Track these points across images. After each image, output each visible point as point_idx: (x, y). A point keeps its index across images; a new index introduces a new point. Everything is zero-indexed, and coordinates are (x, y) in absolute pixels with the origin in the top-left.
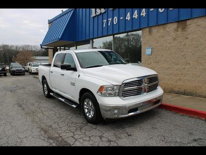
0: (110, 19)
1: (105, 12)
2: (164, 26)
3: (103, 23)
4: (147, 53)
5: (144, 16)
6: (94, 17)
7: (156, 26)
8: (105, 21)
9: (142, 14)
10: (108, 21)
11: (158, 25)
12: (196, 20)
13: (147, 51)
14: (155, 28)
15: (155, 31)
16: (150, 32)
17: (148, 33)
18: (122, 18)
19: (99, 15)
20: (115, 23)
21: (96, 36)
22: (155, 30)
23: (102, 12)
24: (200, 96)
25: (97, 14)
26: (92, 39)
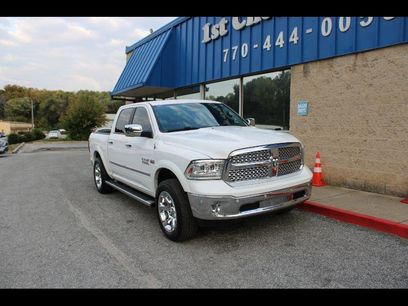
0: (235, 48)
1: (226, 35)
2: (330, 62)
3: (222, 54)
4: (300, 111)
5: (296, 42)
6: (207, 43)
7: (316, 61)
8: (226, 51)
9: (291, 40)
10: (231, 52)
11: (320, 60)
12: (387, 51)
13: (298, 108)
14: (314, 64)
15: (315, 70)
16: (306, 73)
17: (302, 74)
18: (256, 46)
19: (217, 39)
20: (243, 56)
21: (209, 78)
22: (314, 68)
23: (222, 34)
24: (393, 193)
25: (213, 37)
26: (204, 84)
